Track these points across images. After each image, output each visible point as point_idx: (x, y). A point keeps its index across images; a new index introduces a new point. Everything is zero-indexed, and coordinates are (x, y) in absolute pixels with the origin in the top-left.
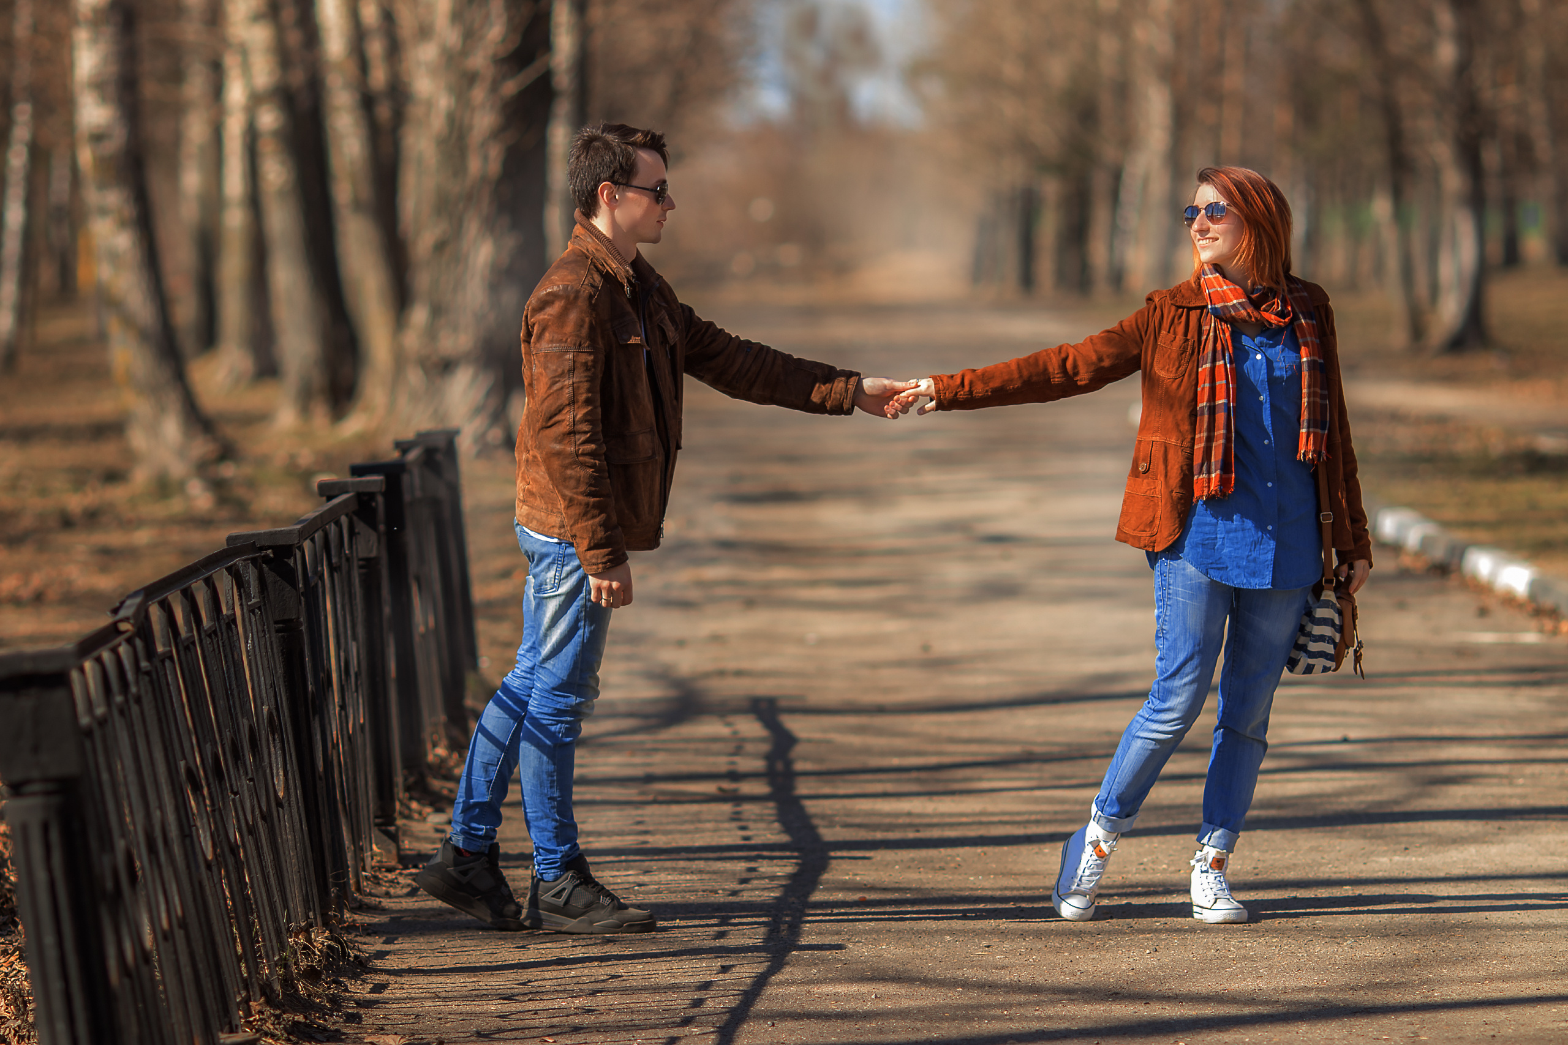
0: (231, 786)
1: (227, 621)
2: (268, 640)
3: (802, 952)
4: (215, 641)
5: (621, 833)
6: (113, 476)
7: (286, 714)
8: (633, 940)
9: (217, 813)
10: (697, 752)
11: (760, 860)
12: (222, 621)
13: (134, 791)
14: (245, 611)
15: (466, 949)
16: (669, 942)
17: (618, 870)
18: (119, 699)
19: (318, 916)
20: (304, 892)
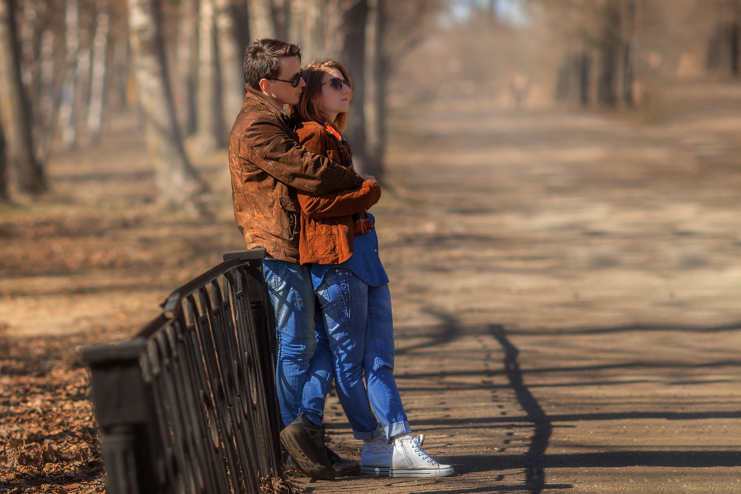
0: (228, 401)
1: (225, 305)
2: (247, 313)
3: (550, 490)
4: (218, 317)
5: (434, 409)
6: (148, 200)
7: (257, 355)
8: (452, 481)
9: (221, 419)
10: (467, 358)
11: (514, 428)
12: (222, 305)
13: (176, 417)
14: (235, 298)
15: (357, 486)
16: (473, 482)
17: (437, 435)
18: (166, 361)
19: (275, 470)
20: (268, 457)
